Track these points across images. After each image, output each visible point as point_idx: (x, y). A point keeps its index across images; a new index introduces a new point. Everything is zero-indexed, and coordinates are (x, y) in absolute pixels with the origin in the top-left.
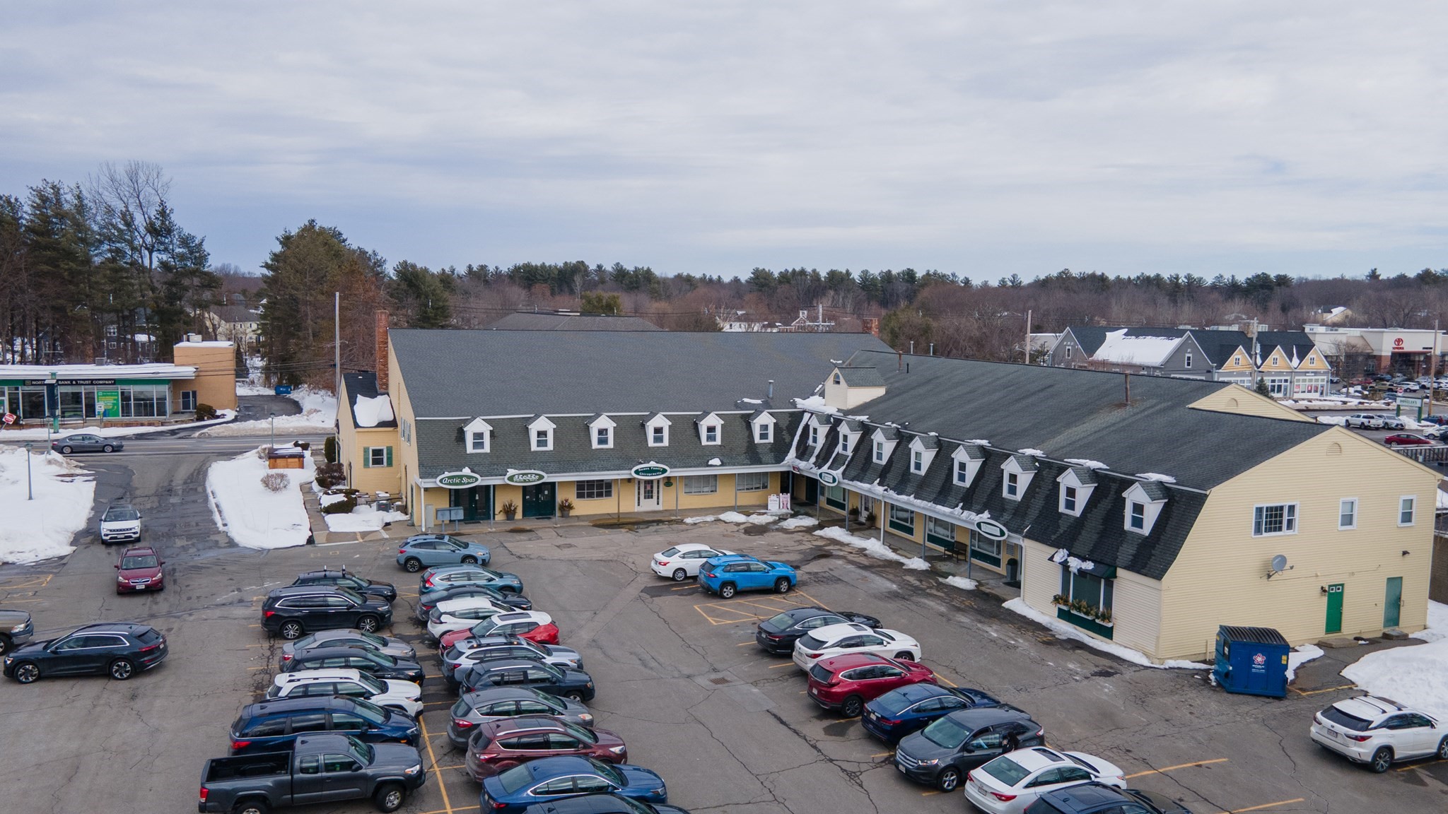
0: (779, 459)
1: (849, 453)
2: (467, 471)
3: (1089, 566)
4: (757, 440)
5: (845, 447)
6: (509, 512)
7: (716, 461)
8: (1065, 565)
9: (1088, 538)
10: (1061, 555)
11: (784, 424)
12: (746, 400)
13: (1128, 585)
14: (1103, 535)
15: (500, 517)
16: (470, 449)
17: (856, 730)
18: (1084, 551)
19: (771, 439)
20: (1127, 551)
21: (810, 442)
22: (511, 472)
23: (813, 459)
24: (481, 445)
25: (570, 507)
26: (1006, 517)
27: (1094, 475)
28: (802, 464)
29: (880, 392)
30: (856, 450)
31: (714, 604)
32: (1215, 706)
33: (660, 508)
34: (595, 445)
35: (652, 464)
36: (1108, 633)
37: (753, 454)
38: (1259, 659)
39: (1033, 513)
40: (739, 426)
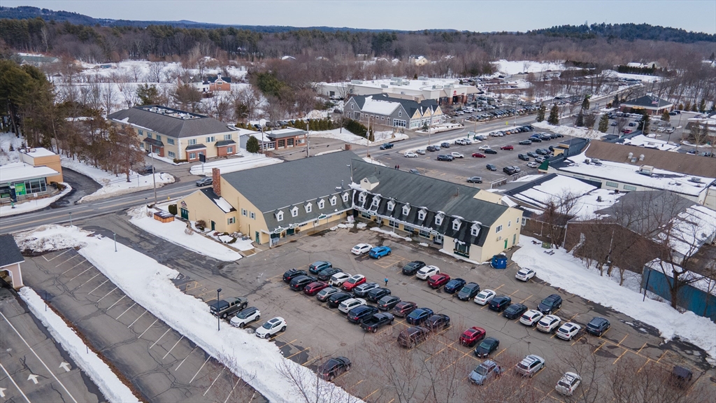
0: (351, 206)
1: (377, 206)
2: (280, 227)
3: (464, 243)
4: (344, 201)
6: (284, 235)
7: (336, 210)
8: (457, 243)
9: (462, 236)
10: (456, 240)
11: (350, 194)
12: (339, 188)
13: (473, 247)
14: (466, 235)
15: (281, 237)
16: (278, 220)
18: (462, 239)
19: (347, 200)
20: (473, 240)
21: (360, 200)
22: (290, 225)
23: (363, 206)
24: (281, 218)
25: (298, 231)
26: (438, 229)
27: (461, 220)
28: (359, 208)
29: (378, 183)
31: (377, 261)
32: (495, 272)
33: (319, 225)
34: (306, 212)
36: (468, 257)
37: (344, 206)
38: (502, 261)
39: (445, 229)
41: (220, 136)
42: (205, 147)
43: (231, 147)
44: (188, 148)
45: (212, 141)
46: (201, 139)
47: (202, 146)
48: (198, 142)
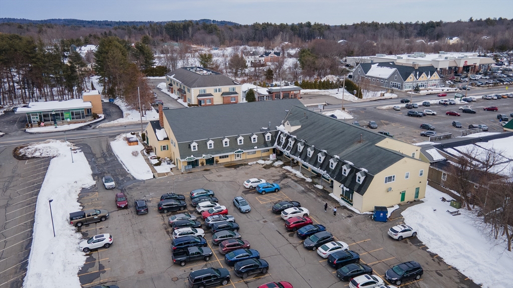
0: (273, 145)
1: (292, 146)
3: (348, 190)
4: (267, 140)
5: (290, 145)
6: (202, 164)
7: (256, 147)
8: (343, 188)
9: (348, 182)
10: (342, 186)
11: (274, 135)
12: (263, 128)
13: (356, 195)
14: (352, 182)
15: (200, 165)
16: (192, 150)
17: (295, 235)
18: (347, 185)
19: (270, 140)
20: (356, 187)
21: (281, 140)
23: (282, 146)
24: (195, 149)
25: (218, 161)
26: (330, 173)
27: (351, 166)
28: (279, 147)
29: (300, 127)
30: (293, 146)
31: (260, 196)
32: (371, 224)
33: (241, 159)
34: (224, 146)
35: (240, 150)
36: (352, 205)
37: (266, 144)
38: (382, 214)
39: (337, 173)
40: (262, 136)
41: (226, 89)
42: (212, 95)
43: (234, 97)
44: (199, 96)
45: (219, 91)
46: (209, 90)
47: (210, 95)
48: (207, 92)
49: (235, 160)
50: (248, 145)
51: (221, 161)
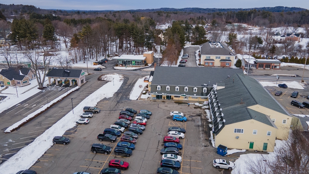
0: (206, 96)
2: (157, 93)
3: (213, 131)
4: (203, 92)
6: (164, 98)
7: (195, 95)
9: (216, 126)
11: (209, 89)
12: (204, 84)
13: (215, 135)
15: (163, 99)
16: (158, 90)
18: (215, 128)
19: (206, 92)
20: (217, 130)
22: (163, 93)
25: (173, 98)
29: (224, 87)
31: (172, 122)
33: (188, 100)
34: (176, 90)
35: (184, 94)
37: (202, 94)
40: (201, 89)
41: (223, 57)
42: (214, 60)
43: (229, 63)
44: (206, 60)
45: (219, 58)
46: (213, 57)
47: (213, 60)
48: (211, 58)
49: (184, 100)
50: (191, 92)
51: (175, 99)
